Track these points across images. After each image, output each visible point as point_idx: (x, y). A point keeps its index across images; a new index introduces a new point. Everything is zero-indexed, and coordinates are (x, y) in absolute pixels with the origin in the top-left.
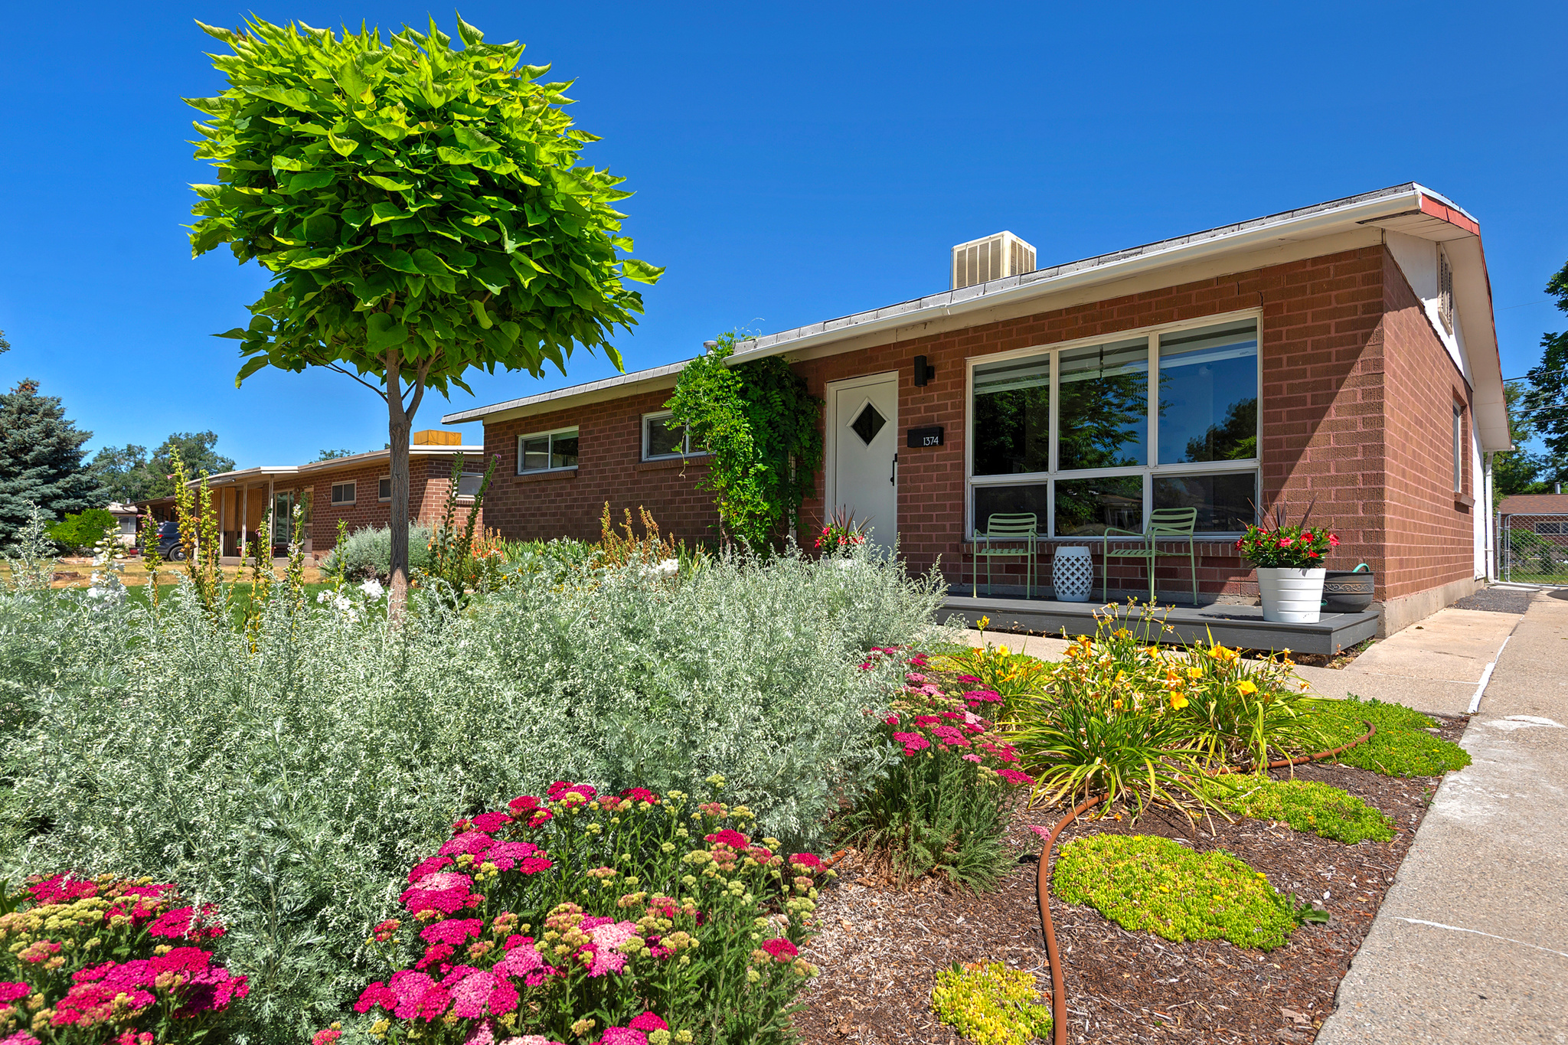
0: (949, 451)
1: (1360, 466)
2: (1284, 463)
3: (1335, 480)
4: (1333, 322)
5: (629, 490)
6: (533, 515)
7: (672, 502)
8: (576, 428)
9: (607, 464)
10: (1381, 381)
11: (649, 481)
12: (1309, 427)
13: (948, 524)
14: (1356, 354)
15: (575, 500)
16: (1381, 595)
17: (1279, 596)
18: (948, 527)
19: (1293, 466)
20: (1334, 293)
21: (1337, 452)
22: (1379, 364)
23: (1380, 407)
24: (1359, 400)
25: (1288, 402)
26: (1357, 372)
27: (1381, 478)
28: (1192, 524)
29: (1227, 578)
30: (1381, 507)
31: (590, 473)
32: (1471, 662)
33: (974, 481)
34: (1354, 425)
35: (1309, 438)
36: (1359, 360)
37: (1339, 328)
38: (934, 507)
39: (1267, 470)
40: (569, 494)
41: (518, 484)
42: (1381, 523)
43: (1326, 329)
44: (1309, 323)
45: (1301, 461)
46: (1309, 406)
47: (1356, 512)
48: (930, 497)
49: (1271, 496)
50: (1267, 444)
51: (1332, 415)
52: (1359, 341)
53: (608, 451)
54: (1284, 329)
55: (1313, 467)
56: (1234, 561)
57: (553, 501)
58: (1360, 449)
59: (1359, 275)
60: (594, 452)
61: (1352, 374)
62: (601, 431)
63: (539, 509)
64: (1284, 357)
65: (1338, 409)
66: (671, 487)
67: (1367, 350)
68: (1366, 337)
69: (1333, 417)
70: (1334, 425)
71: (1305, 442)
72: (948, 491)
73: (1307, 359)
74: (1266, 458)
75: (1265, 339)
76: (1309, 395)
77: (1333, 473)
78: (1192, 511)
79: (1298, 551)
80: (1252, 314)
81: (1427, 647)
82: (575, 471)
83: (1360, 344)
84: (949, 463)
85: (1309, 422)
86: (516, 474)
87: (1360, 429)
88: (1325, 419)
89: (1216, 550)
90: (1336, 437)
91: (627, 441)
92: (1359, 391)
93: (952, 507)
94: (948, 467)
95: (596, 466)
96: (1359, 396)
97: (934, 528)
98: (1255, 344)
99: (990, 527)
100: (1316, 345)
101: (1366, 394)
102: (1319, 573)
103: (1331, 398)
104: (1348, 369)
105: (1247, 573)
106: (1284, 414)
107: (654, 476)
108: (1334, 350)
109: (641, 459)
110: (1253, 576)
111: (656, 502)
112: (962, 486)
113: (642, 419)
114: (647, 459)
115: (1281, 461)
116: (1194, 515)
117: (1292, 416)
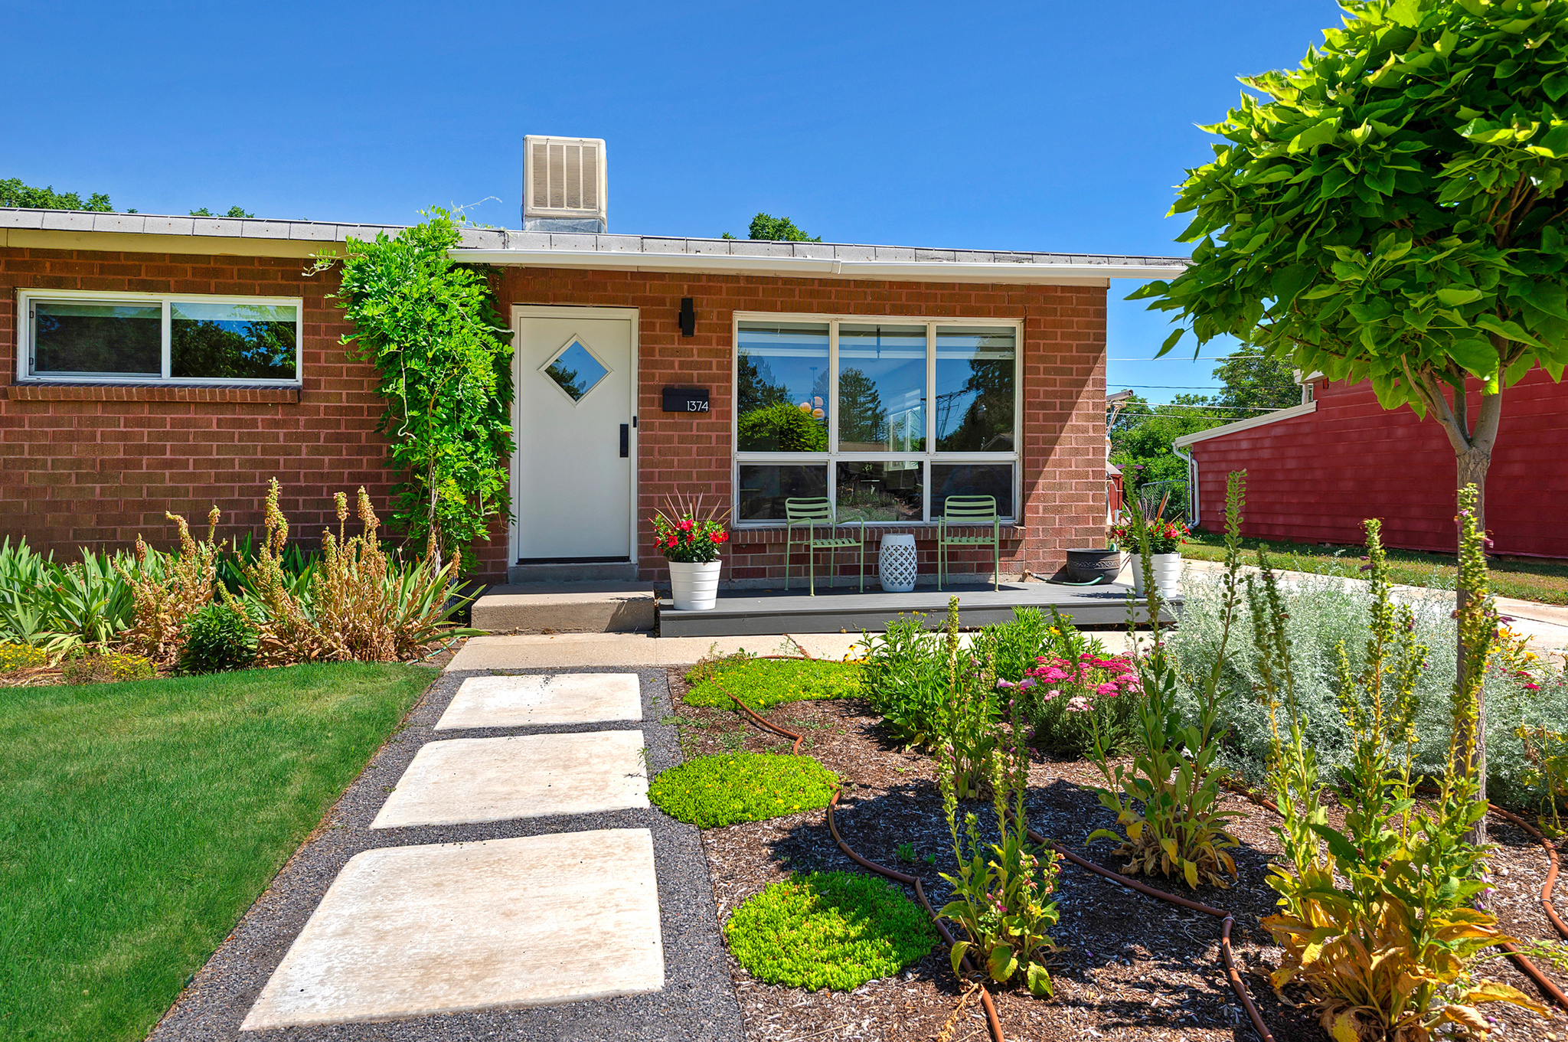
0: (713, 420)
2: (1040, 458)
3: (1077, 475)
4: (1075, 343)
7: (127, 464)
10: (1104, 397)
11: (54, 422)
12: (1057, 429)
14: (1089, 372)
19: (1047, 460)
20: (1075, 319)
21: (1076, 451)
22: (1103, 383)
24: (1091, 411)
25: (1043, 406)
26: (1089, 387)
29: (998, 559)
33: (739, 457)
34: (1089, 431)
35: (1058, 437)
36: (1091, 377)
37: (1079, 348)
38: (694, 488)
39: (1025, 464)
43: (1069, 348)
44: (1059, 341)
45: (1052, 457)
46: (1058, 411)
48: (689, 475)
49: (1028, 487)
50: (1024, 441)
51: (1074, 421)
52: (1091, 362)
54: (1042, 342)
55: (1061, 463)
56: (1004, 544)
58: (1091, 450)
59: (1092, 308)
61: (1086, 389)
64: (1042, 366)
65: (1077, 416)
66: (124, 436)
67: (1096, 370)
68: (1096, 360)
69: (1074, 423)
70: (1077, 429)
71: (1055, 441)
73: (1058, 371)
74: (1024, 452)
75: (1025, 348)
76: (1058, 401)
77: (1074, 468)
78: (991, 500)
80: (1015, 323)
83: (1091, 365)
84: (714, 434)
85: (1058, 425)
87: (1092, 434)
88: (1069, 423)
90: (1075, 438)
92: (1091, 402)
94: (714, 439)
96: (1093, 407)
98: (1013, 349)
99: (789, 514)
100: (1063, 360)
103: (1072, 405)
104: (1084, 383)
105: (1013, 554)
106: (1041, 416)
107: (63, 412)
108: (1075, 366)
109: (14, 376)
110: (1018, 556)
111: (78, 463)
112: (727, 463)
113: (15, 298)
114: (34, 379)
115: (1036, 456)
116: (994, 503)
117: (1046, 418)
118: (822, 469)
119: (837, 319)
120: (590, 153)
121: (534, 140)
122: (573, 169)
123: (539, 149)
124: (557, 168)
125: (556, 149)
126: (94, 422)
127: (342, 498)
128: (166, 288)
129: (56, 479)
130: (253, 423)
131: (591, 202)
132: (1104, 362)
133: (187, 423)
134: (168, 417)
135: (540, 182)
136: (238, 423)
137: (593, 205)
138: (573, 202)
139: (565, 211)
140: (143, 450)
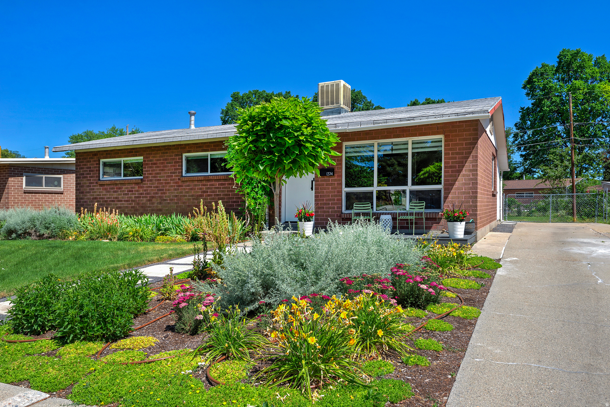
0: (336, 178)
1: (471, 188)
2: (450, 187)
3: (464, 193)
4: (464, 142)
5: (175, 190)
6: (113, 201)
7: (201, 196)
8: (142, 158)
9: (162, 177)
10: (477, 162)
11: (188, 186)
12: (457, 175)
13: (336, 206)
14: (470, 153)
15: (142, 194)
16: (476, 229)
17: (454, 230)
18: (336, 208)
19: (452, 188)
20: (464, 133)
21: (465, 184)
22: (477, 157)
23: (477, 170)
24: (471, 168)
25: (451, 167)
26: (470, 159)
27: (476, 193)
28: (424, 207)
29: (432, 225)
30: (476, 202)
31: (151, 180)
32: (499, 247)
33: (345, 190)
34: (470, 176)
36: (471, 155)
37: (466, 144)
38: (330, 200)
39: (445, 189)
40: (138, 191)
41: (101, 185)
42: (476, 206)
43: (462, 144)
44: (458, 142)
45: (455, 186)
46: (457, 169)
47: (470, 203)
48: (329, 196)
49: (446, 198)
50: (445, 180)
51: (464, 172)
52: (471, 149)
53: (162, 170)
54: (450, 143)
55: (458, 189)
56: (435, 219)
57: (126, 194)
58: (471, 183)
59: (472, 128)
60: (154, 170)
61: (469, 159)
62: (157, 160)
63: (116, 198)
64: (450, 152)
65: (465, 170)
66: (201, 189)
67: (473, 152)
68: (473, 148)
69: (464, 173)
70: (464, 175)
71: (456, 180)
72: (336, 194)
73: (457, 154)
74: (445, 185)
75: (445, 145)
76: (457, 165)
77: (464, 190)
78: (424, 203)
79: (459, 217)
80: (441, 137)
81: (488, 244)
82: (142, 179)
84: (336, 183)
85: (457, 174)
86: (99, 180)
87: (471, 177)
88: (462, 173)
89: (430, 215)
90: (465, 179)
91: (174, 166)
92: (471, 165)
93: (338, 200)
95: (155, 177)
96: (471, 167)
97: (330, 208)
98: (441, 146)
99: (354, 208)
100: (459, 149)
101: (473, 166)
102: (464, 223)
103: (463, 166)
104: (468, 158)
105: (439, 223)
106: (450, 171)
107: (191, 184)
108: (464, 151)
109: (182, 175)
110: (441, 224)
111: (192, 196)
112: (341, 192)
113: (182, 156)
114: (185, 175)
116: (424, 204)
117: (452, 172)
118: (372, 193)
119: (376, 141)
120: (338, 85)
121: (321, 84)
122: (332, 92)
123: (322, 87)
124: (327, 92)
125: (327, 86)
126: (196, 185)
127: (213, 204)
128: (208, 151)
129: (189, 199)
130: (225, 184)
131: (338, 102)
132: (477, 149)
133: (212, 185)
134: (209, 183)
135: (322, 98)
136: (222, 184)
137: (338, 103)
138: (332, 103)
139: (330, 106)
140: (204, 192)
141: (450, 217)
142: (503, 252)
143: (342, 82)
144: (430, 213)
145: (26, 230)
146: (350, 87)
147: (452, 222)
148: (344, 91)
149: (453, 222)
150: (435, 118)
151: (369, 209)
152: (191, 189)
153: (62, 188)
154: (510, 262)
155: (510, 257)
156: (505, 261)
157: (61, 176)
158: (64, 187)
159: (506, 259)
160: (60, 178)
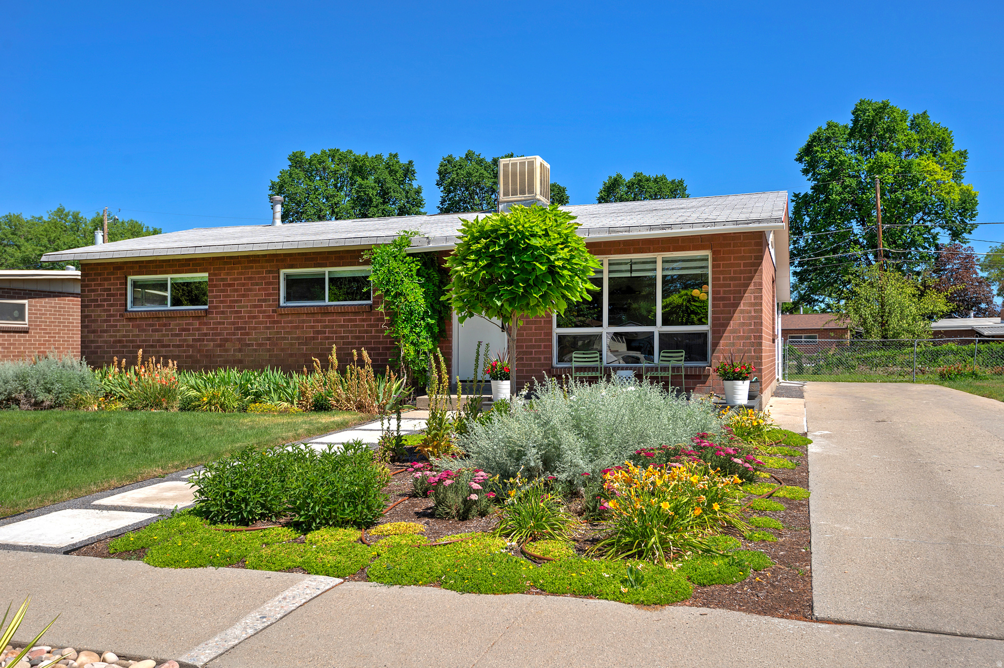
1: (752, 331)
2: (721, 329)
3: (743, 338)
4: (742, 262)
5: (268, 328)
6: (152, 346)
7: (314, 338)
8: (206, 274)
9: (243, 307)
10: (761, 292)
11: (291, 322)
12: (732, 312)
13: (542, 357)
14: (751, 278)
15: (206, 335)
16: (761, 391)
17: (733, 391)
18: (543, 358)
19: (725, 330)
20: (743, 248)
21: (743, 324)
22: (761, 284)
23: (761, 304)
24: (753, 301)
25: (723, 299)
26: (752, 287)
27: (761, 337)
28: (683, 358)
29: (696, 385)
30: (761, 351)
31: (223, 312)
32: (798, 418)
33: (557, 331)
34: (750, 312)
35: (732, 317)
36: (753, 281)
37: (745, 265)
38: (533, 347)
39: (714, 332)
40: (198, 329)
41: (130, 319)
42: (761, 358)
43: (739, 265)
44: (732, 261)
45: (728, 328)
46: (732, 301)
47: (751, 353)
48: (531, 341)
49: (715, 345)
50: (714, 319)
51: (742, 307)
52: (753, 272)
53: (244, 296)
54: (722, 263)
55: (734, 331)
56: (698, 377)
57: (177, 335)
58: (753, 323)
59: (753, 241)
60: (229, 296)
61: (750, 288)
62: (235, 279)
63: (159, 341)
64: (722, 276)
65: (744, 304)
66: (312, 327)
67: (756, 277)
68: (756, 271)
69: (742, 308)
70: (742, 312)
71: (730, 318)
72: (542, 337)
73: (732, 279)
74: (713, 325)
75: (713, 266)
76: (732, 296)
77: (742, 334)
78: (683, 352)
79: (741, 373)
80: (707, 253)
81: (780, 413)
82: (206, 310)
83: (753, 274)
85: (732, 309)
86: (126, 310)
87: (753, 314)
88: (739, 308)
89: (691, 371)
90: (743, 317)
91: (264, 289)
92: (752, 296)
93: (545, 347)
94: (543, 323)
95: (230, 307)
96: (753, 299)
97: (533, 359)
98: (707, 267)
99: (574, 359)
100: (735, 272)
101: (756, 298)
102: (747, 382)
103: (741, 298)
104: (748, 285)
105: (704, 383)
106: (721, 305)
107: (295, 318)
108: (742, 276)
109: (279, 304)
110: (707, 384)
111: (298, 338)
112: (550, 334)
113: (279, 274)
114: (285, 305)
115: (720, 327)
116: (684, 354)
117: (725, 306)
118: (600, 336)
119: (606, 258)
120: (531, 164)
121: (503, 161)
122: (522, 174)
123: (506, 166)
124: (514, 174)
125: (514, 165)
126: (303, 321)
127: (355, 352)
128: (326, 266)
129: (291, 344)
130: (355, 320)
131: (531, 190)
132: (762, 272)
133: (334, 321)
134: (327, 318)
135: (506, 184)
136: (350, 320)
137: (533, 192)
138: (523, 192)
139: (519, 197)
140: (318, 332)
141: (728, 373)
142: (805, 424)
143: (538, 160)
144: (691, 367)
145: (10, 394)
146: (548, 166)
147: (730, 380)
148: (541, 173)
149: (733, 380)
150: (704, 226)
151: (597, 361)
152: (297, 327)
153: (27, 322)
154: (821, 436)
155: (819, 430)
156: (813, 435)
157: (25, 302)
158: (29, 321)
159: (814, 433)
160: (24, 305)
